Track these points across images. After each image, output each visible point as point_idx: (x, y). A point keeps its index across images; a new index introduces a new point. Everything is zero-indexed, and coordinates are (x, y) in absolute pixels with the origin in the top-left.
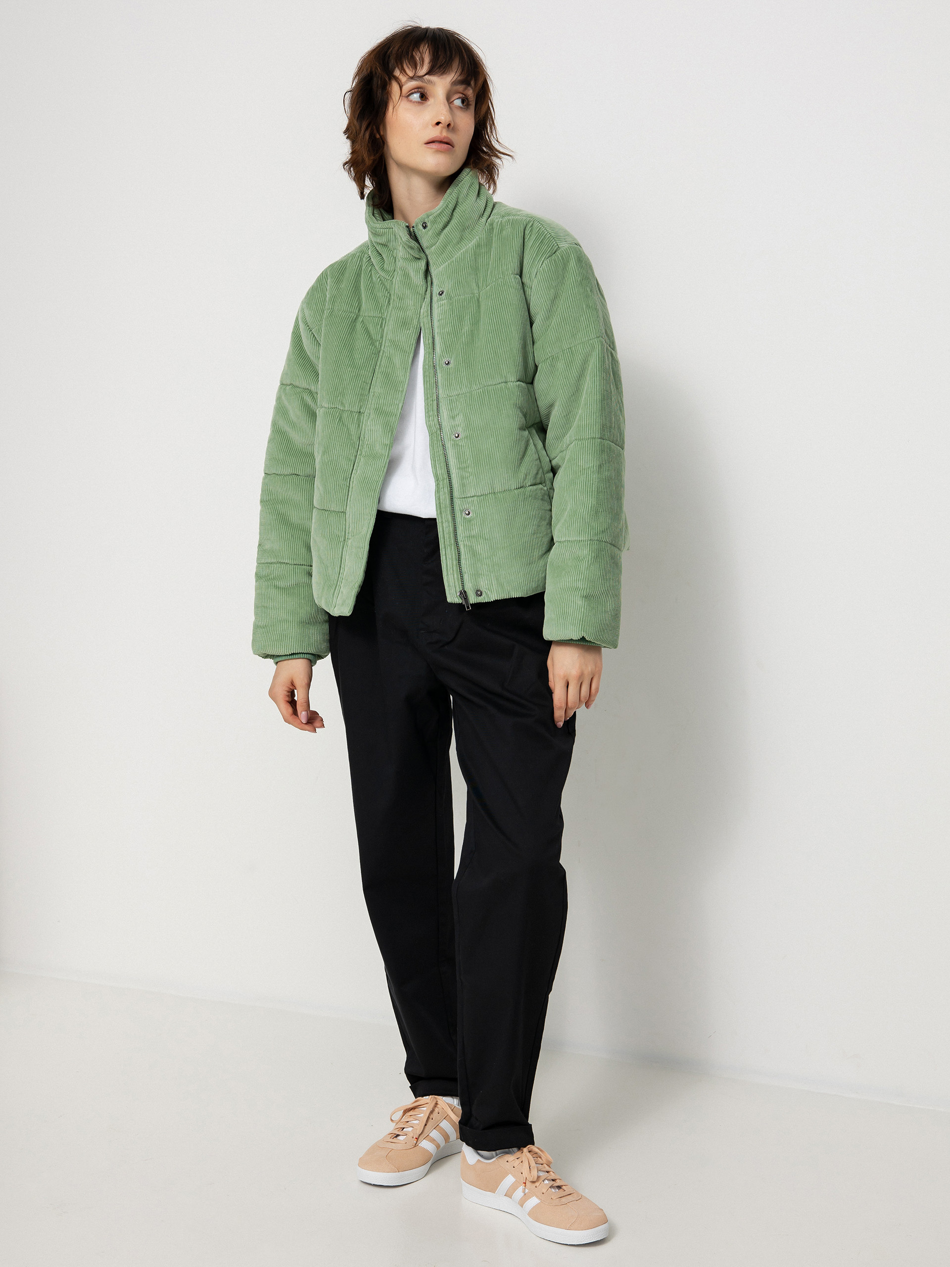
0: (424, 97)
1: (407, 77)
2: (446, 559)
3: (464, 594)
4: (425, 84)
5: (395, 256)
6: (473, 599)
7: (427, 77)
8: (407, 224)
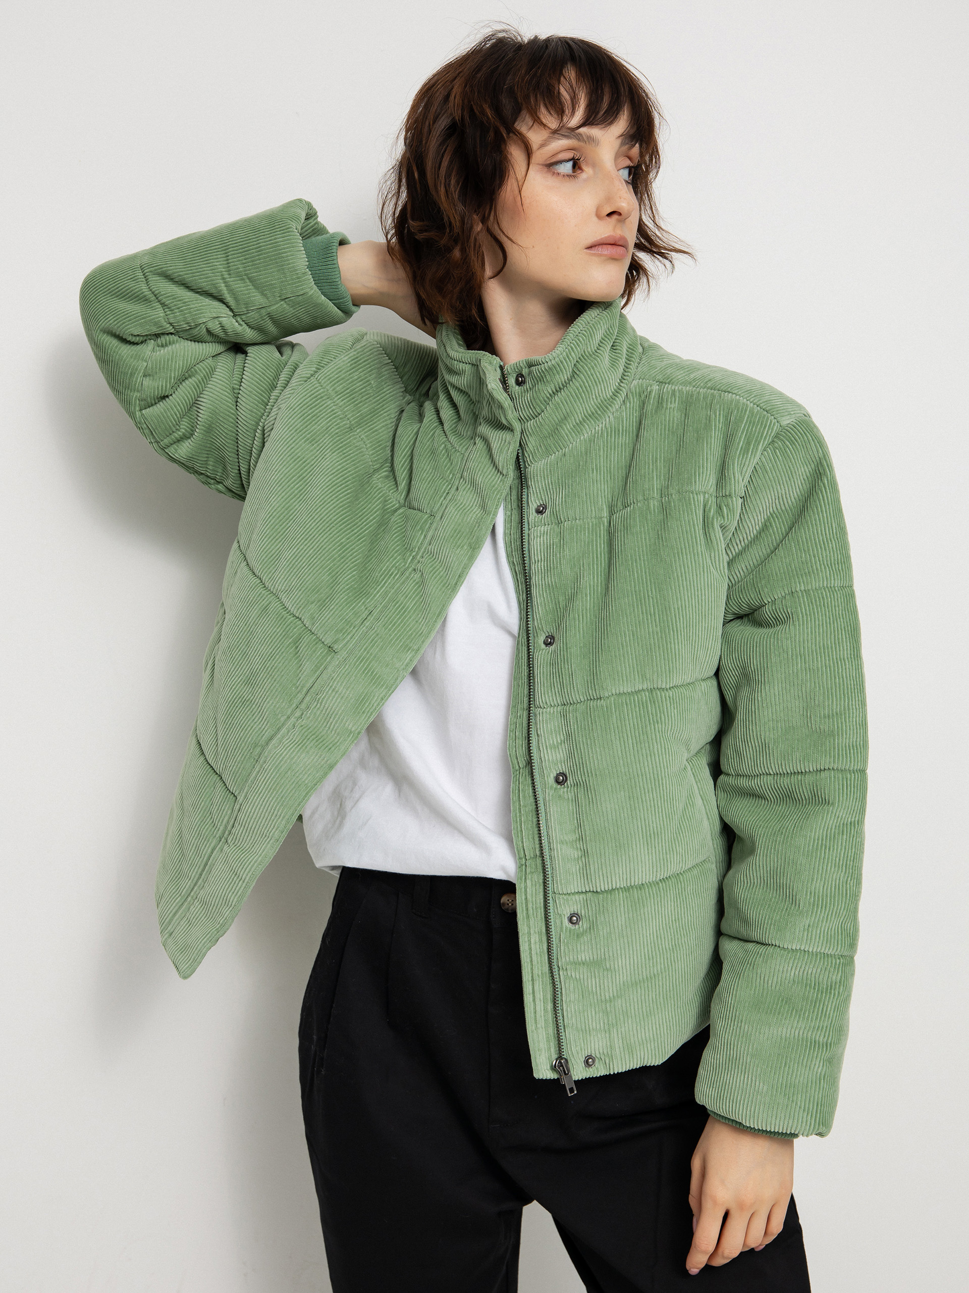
0: (576, 165)
1: (548, 131)
2: (534, 1000)
3: (561, 1065)
4: (582, 144)
5: (477, 413)
6: (579, 1072)
7: (583, 130)
8: (502, 364)
